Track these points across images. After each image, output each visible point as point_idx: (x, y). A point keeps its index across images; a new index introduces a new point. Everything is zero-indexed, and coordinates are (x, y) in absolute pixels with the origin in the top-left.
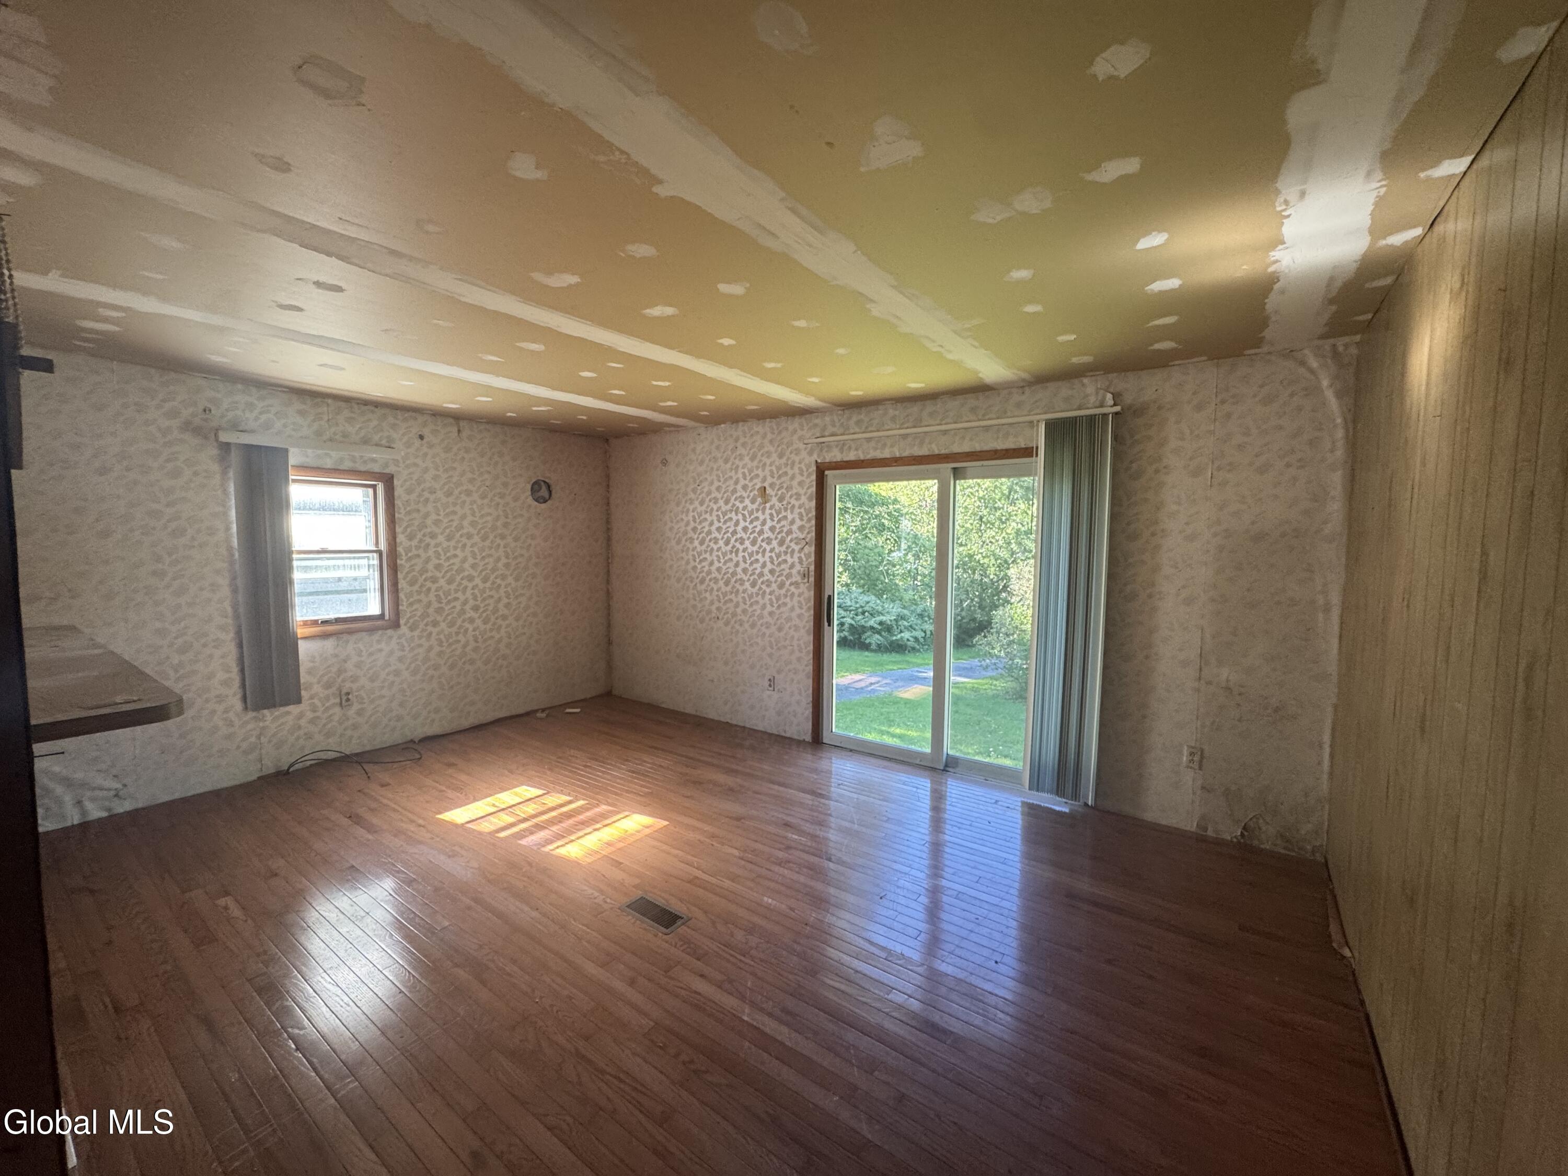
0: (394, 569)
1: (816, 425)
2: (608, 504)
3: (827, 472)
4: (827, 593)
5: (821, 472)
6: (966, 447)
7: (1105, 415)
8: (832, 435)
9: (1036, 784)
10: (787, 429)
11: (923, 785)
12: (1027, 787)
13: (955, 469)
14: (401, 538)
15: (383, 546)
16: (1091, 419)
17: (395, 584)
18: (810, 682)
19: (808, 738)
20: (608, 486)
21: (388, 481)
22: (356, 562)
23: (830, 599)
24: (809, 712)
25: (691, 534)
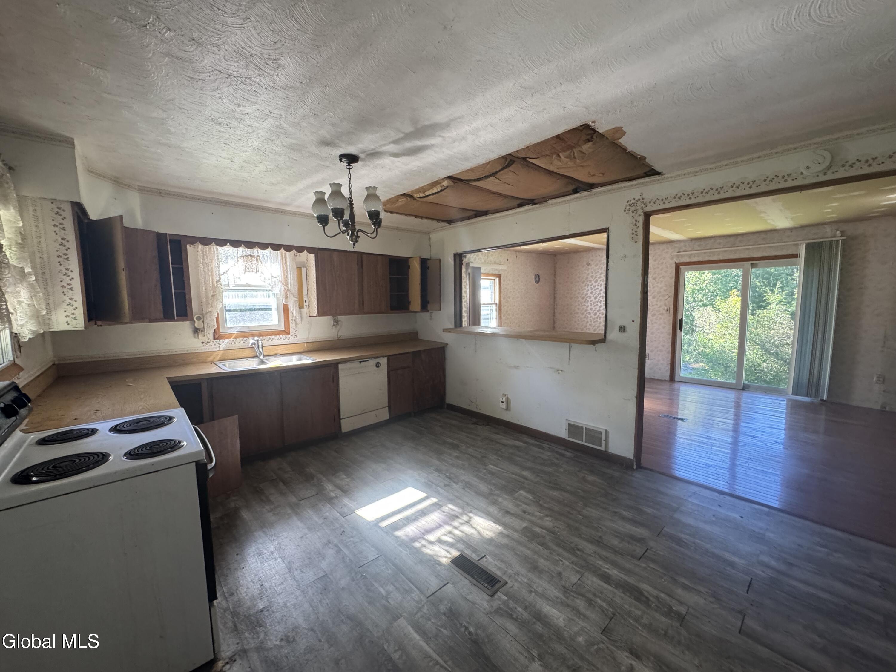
0: (500, 310)
1: (676, 247)
2: (555, 283)
3: (681, 267)
4: (679, 318)
5: (678, 267)
6: (759, 255)
7: (838, 241)
8: (684, 251)
9: (795, 393)
10: (659, 249)
11: (732, 395)
12: (791, 393)
13: (751, 264)
14: (502, 299)
15: (497, 302)
16: (831, 242)
17: (500, 317)
18: (669, 356)
19: (668, 378)
20: (555, 275)
21: (500, 276)
22: (487, 308)
23: (681, 321)
24: (668, 368)
25: (589, 295)
